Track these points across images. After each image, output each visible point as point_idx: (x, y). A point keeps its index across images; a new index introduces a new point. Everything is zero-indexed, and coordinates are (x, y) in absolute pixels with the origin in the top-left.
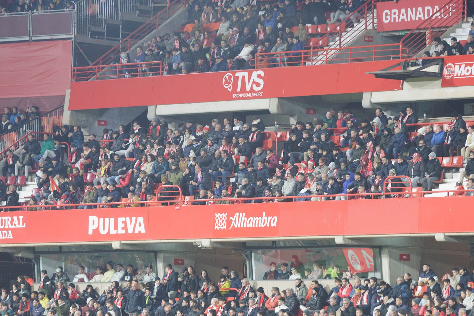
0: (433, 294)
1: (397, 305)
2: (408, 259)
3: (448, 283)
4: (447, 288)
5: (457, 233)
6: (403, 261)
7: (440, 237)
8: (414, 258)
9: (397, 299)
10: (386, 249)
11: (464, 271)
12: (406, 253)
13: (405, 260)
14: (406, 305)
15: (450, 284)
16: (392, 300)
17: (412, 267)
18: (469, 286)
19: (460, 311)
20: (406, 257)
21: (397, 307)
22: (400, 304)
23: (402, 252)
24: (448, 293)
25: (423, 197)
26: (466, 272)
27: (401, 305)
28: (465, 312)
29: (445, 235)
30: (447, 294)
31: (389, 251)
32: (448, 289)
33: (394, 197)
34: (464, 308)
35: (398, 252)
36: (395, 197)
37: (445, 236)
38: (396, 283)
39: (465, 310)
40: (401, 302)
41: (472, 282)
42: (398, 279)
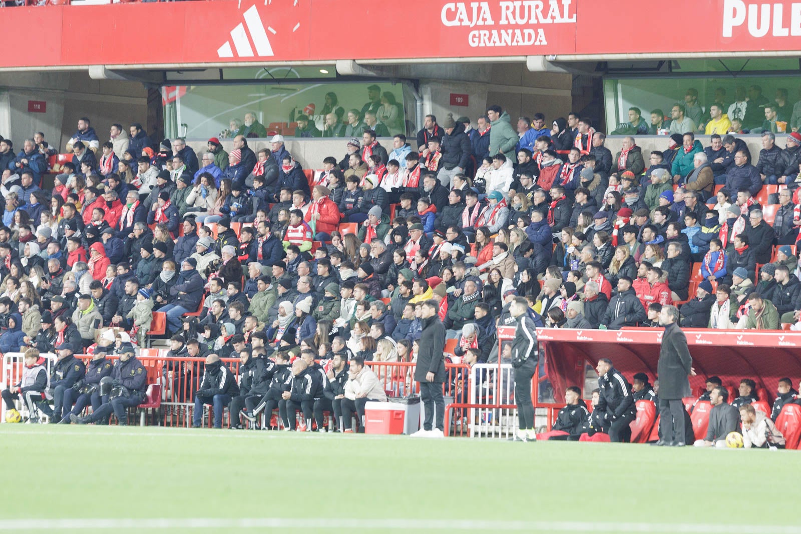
0: (84, 168)
1: (24, 185)
2: (43, 109)
3: (109, 148)
4: (108, 157)
5: (126, 64)
6: (34, 113)
7: (96, 72)
8: (53, 108)
9: (24, 176)
10: (6, 93)
11: (137, 129)
12: (39, 100)
13: (37, 110)
14: (38, 186)
15: (114, 150)
16: (16, 177)
17: (50, 122)
18: (144, 154)
19: (129, 195)
20: (39, 107)
21: (24, 188)
22: (29, 183)
23: (33, 99)
24: (110, 166)
25: (70, 3)
26: (140, 131)
27: (30, 185)
28: (138, 197)
29: (105, 68)
30: (108, 167)
31: (11, 96)
32: (110, 159)
33: (20, 5)
34: (136, 191)
35: (26, 98)
36: (23, 4)
37: (106, 71)
38: (23, 150)
39: (137, 193)
40: (31, 180)
41: (149, 149)
42: (26, 143)
